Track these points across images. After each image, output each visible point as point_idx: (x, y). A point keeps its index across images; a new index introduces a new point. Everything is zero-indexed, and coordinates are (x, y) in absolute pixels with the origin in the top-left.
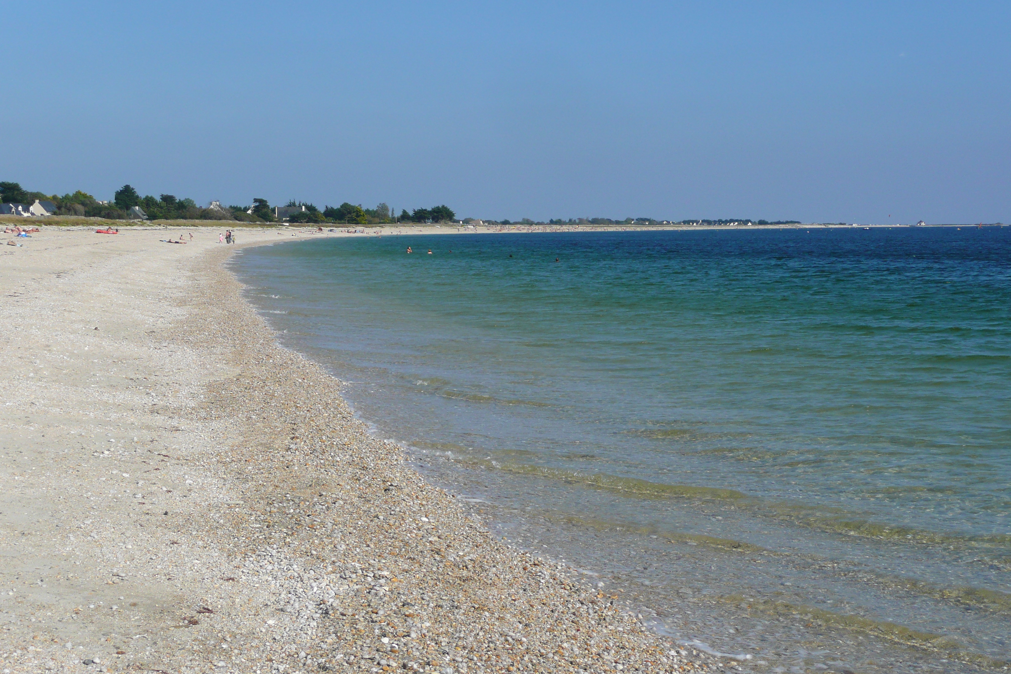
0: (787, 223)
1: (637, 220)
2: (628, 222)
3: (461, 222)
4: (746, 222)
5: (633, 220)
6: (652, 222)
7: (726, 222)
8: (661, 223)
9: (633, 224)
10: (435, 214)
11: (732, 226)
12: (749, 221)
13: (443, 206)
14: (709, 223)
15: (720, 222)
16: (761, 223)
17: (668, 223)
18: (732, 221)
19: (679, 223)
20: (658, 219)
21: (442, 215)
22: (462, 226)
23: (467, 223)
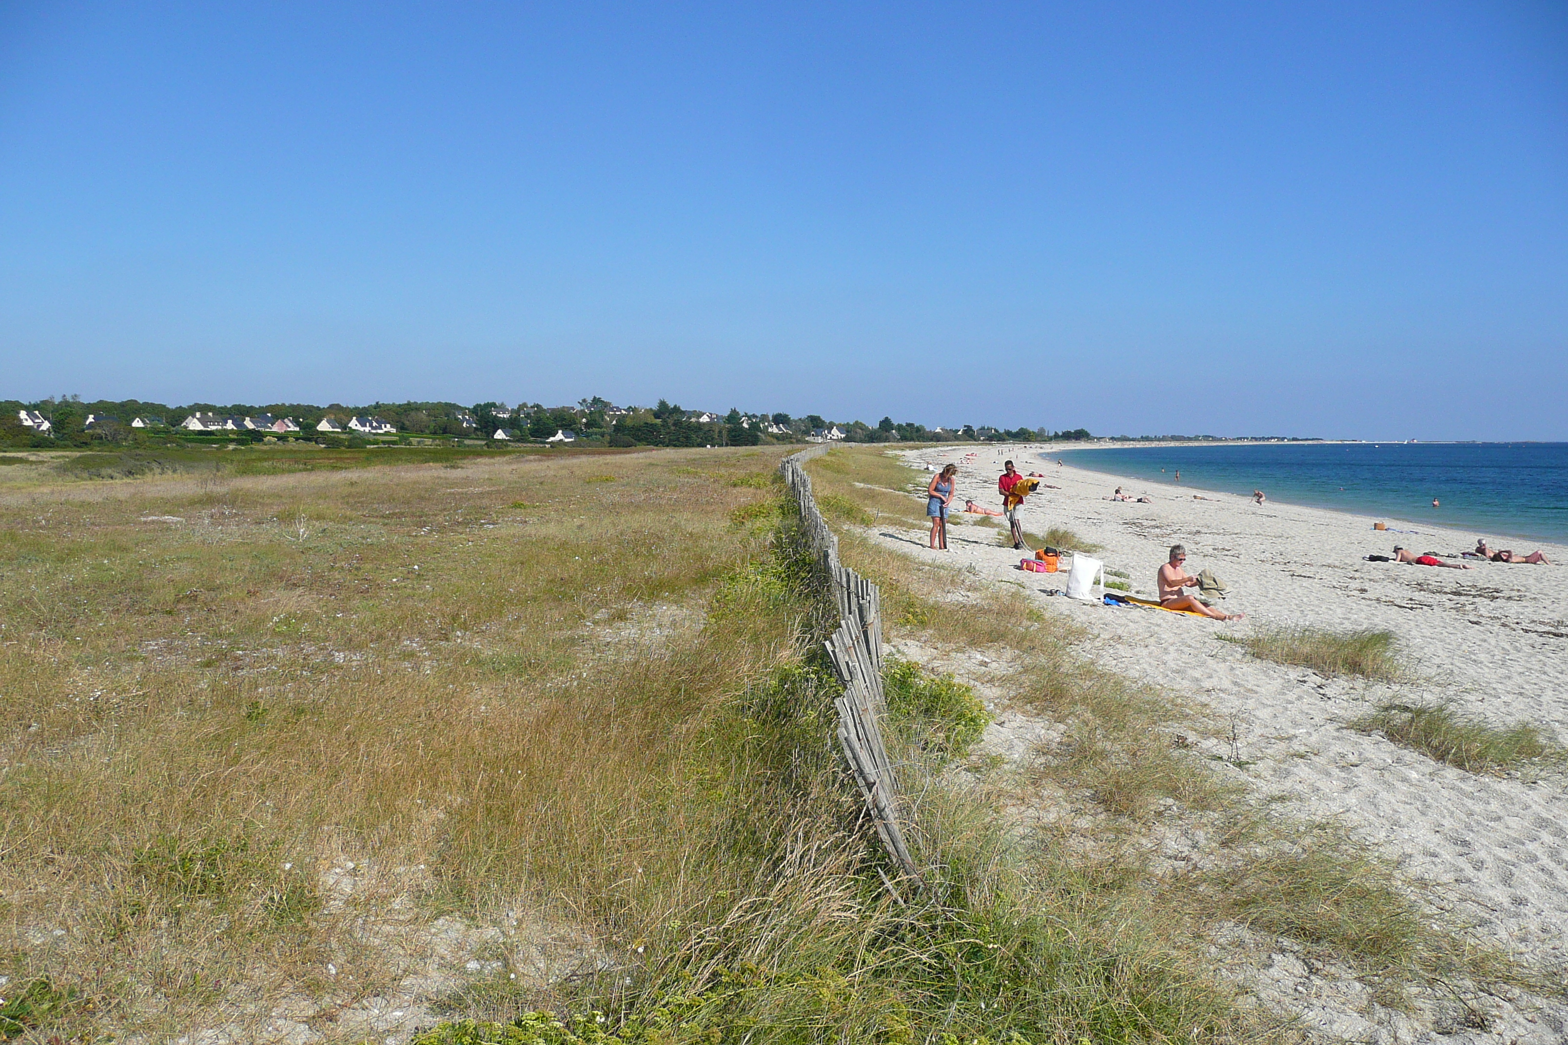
0: (1313, 439)
2: (1196, 439)
4: (1283, 439)
6: (1214, 439)
7: (1268, 439)
8: (1220, 440)
11: (1273, 442)
12: (1284, 438)
14: (1256, 439)
15: (1263, 439)
16: (1294, 439)
17: (1226, 439)
18: (1272, 438)
19: (1234, 439)
20: (1219, 436)
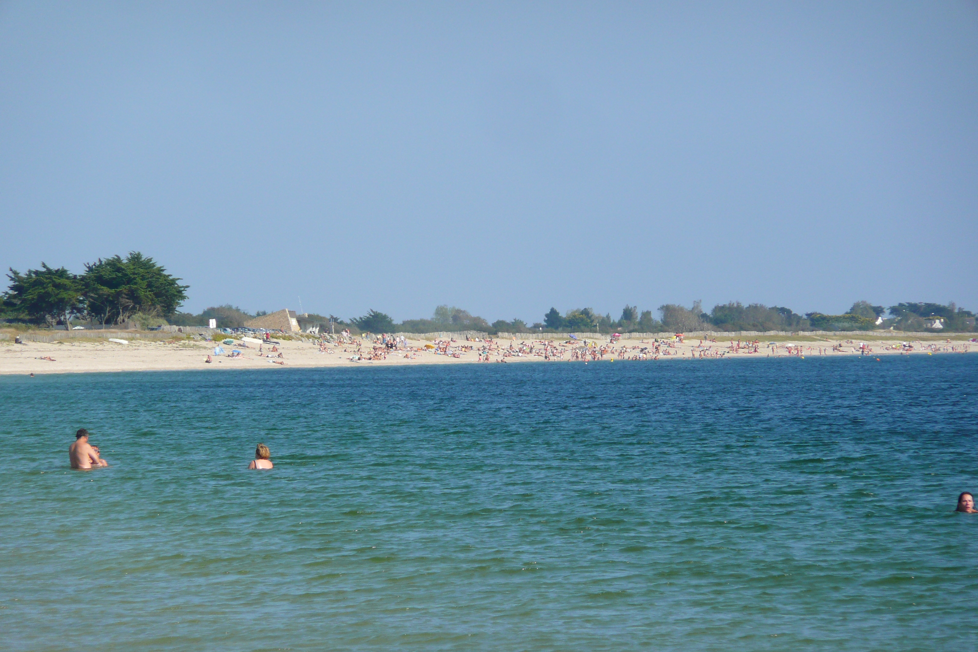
1: (894, 310)
3: (213, 323)
5: (878, 311)
9: (883, 326)
10: (105, 290)
13: (136, 259)
21: (133, 296)
22: (216, 338)
23: (236, 329)
